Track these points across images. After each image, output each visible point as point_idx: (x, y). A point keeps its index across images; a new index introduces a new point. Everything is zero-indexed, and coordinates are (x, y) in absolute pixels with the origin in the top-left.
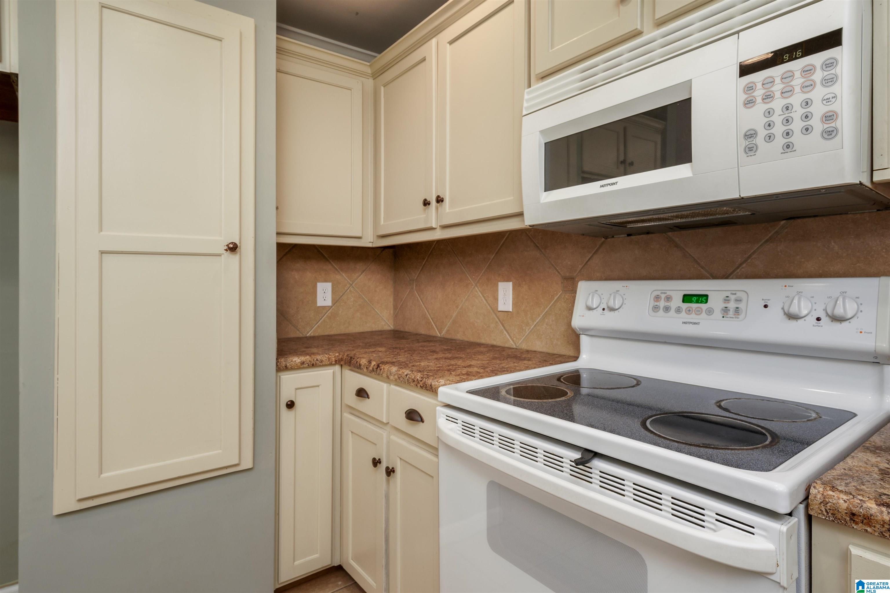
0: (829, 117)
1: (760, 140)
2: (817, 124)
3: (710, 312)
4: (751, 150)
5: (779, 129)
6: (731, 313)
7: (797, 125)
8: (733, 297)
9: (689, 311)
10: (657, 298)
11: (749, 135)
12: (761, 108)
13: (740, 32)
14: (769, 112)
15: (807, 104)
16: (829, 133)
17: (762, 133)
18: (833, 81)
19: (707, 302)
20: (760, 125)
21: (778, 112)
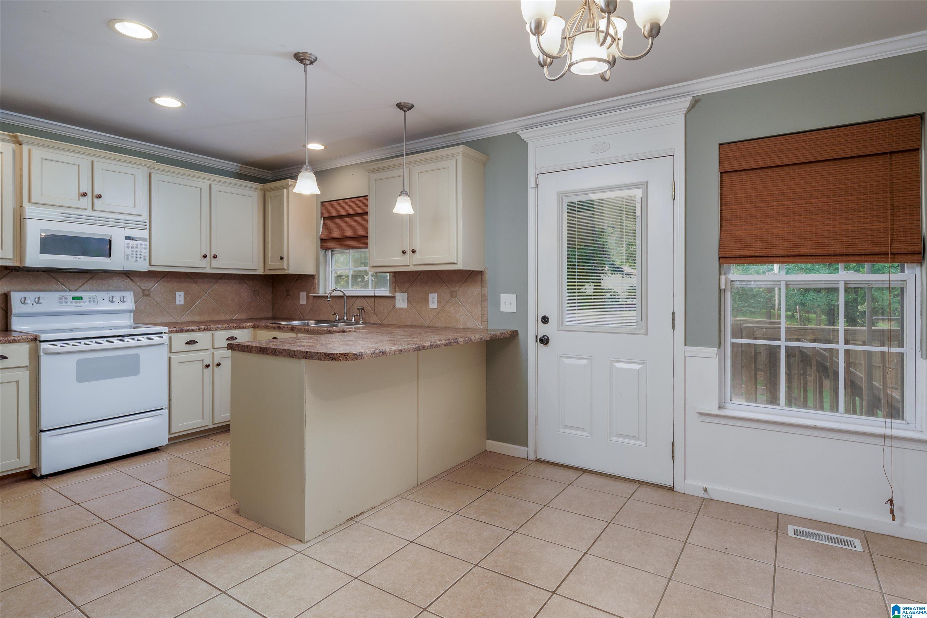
0: (144, 256)
1: (130, 257)
2: (142, 256)
3: (84, 302)
4: (128, 259)
5: (135, 256)
6: (92, 302)
7: (139, 256)
8: (91, 297)
9: (76, 302)
10: (61, 298)
11: (128, 255)
12: (130, 249)
13: (125, 228)
14: (133, 251)
15: (141, 252)
16: (145, 260)
17: (131, 256)
18: (145, 248)
19: (82, 299)
20: (130, 253)
21: (135, 252)
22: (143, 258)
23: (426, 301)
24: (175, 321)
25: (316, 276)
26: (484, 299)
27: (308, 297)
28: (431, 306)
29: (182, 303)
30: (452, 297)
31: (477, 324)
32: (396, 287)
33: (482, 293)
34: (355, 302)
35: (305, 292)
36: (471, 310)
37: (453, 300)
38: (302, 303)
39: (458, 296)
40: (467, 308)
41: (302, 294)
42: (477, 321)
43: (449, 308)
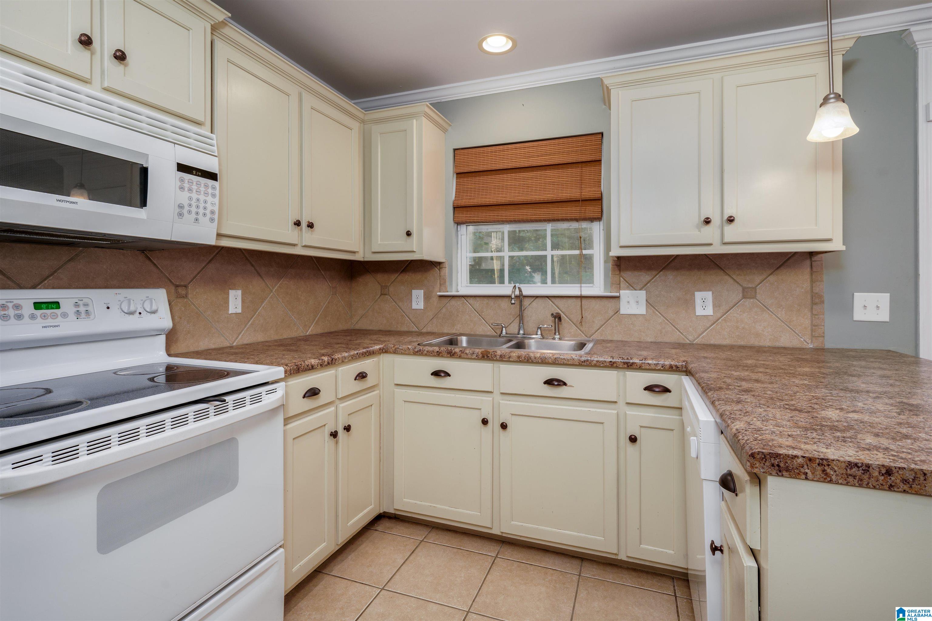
0: (211, 213)
1: (185, 211)
2: (208, 212)
3: (65, 315)
4: (181, 215)
5: (194, 209)
6: (83, 315)
7: (201, 211)
8: (81, 303)
9: (45, 317)
10: (4, 307)
11: (181, 207)
12: (186, 194)
13: (175, 143)
14: (190, 199)
15: (205, 202)
16: (212, 220)
17: (187, 208)
18: (214, 196)
19: (59, 308)
20: (186, 203)
21: (194, 200)
22: (208, 216)
23: (690, 303)
24: (228, 345)
25: (447, 265)
26: (817, 300)
27: (427, 298)
28: (699, 311)
29: (239, 310)
30: (744, 297)
31: (801, 341)
32: (621, 281)
33: (814, 291)
34: (529, 305)
35: (421, 289)
36: (788, 318)
37: (748, 302)
38: (415, 306)
39: (758, 296)
40: (779, 315)
41: (415, 292)
42: (801, 336)
43: (738, 314)
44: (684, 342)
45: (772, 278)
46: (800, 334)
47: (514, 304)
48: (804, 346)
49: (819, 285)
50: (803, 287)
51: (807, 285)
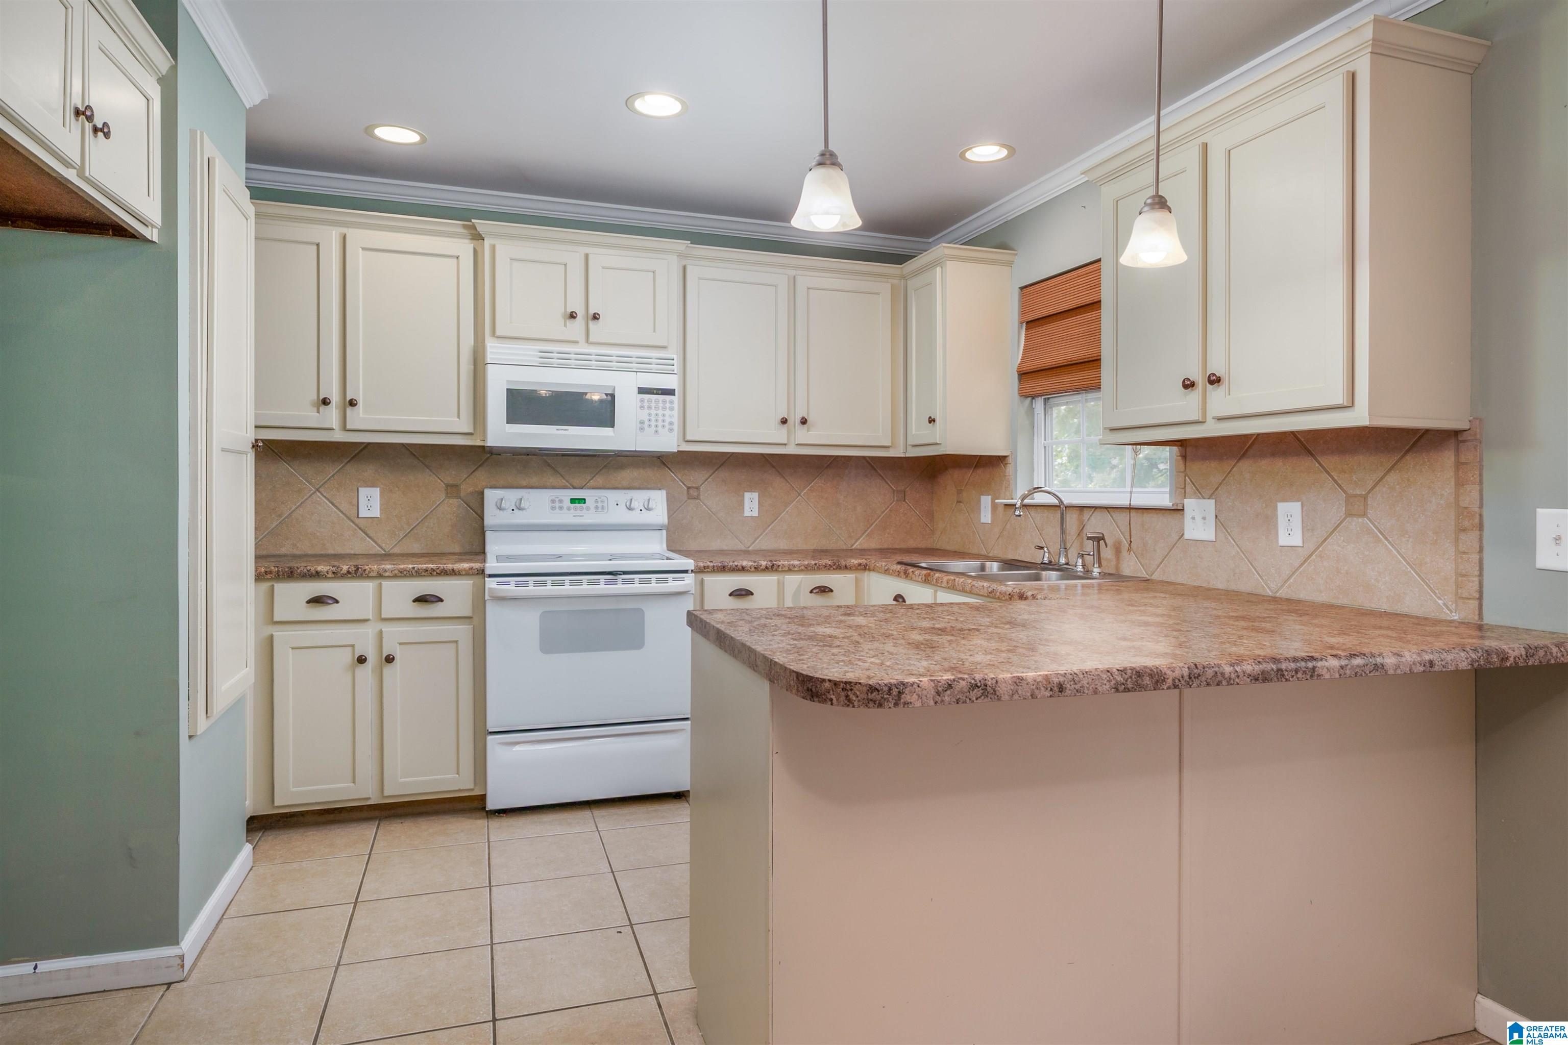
0: (671, 423)
1: (646, 426)
2: (666, 424)
3: (588, 509)
4: (642, 429)
5: (653, 423)
6: (600, 508)
7: (660, 424)
8: (599, 500)
9: (575, 509)
10: (553, 501)
11: (642, 422)
12: (646, 411)
13: (637, 372)
14: (650, 415)
15: (664, 415)
16: (671, 430)
17: (647, 423)
18: (672, 409)
19: (585, 503)
20: (646, 419)
21: (653, 415)
22: (667, 427)
23: (1269, 522)
24: (743, 548)
25: (1010, 460)
27: (994, 507)
28: (1283, 539)
29: (755, 513)
30: (1349, 514)
31: (1439, 605)
32: (1187, 483)
33: (1462, 504)
34: (1088, 520)
35: (989, 495)
36: (1417, 557)
37: (1355, 523)
38: (983, 520)
39: (1370, 512)
40: (1403, 550)
41: (983, 498)
42: (1439, 595)
43: (1339, 546)
44: (1263, 594)
45: (1393, 478)
46: (1437, 591)
47: (1020, 516)
48: (1443, 617)
49: (1470, 492)
50: (1442, 495)
51: (1449, 490)
